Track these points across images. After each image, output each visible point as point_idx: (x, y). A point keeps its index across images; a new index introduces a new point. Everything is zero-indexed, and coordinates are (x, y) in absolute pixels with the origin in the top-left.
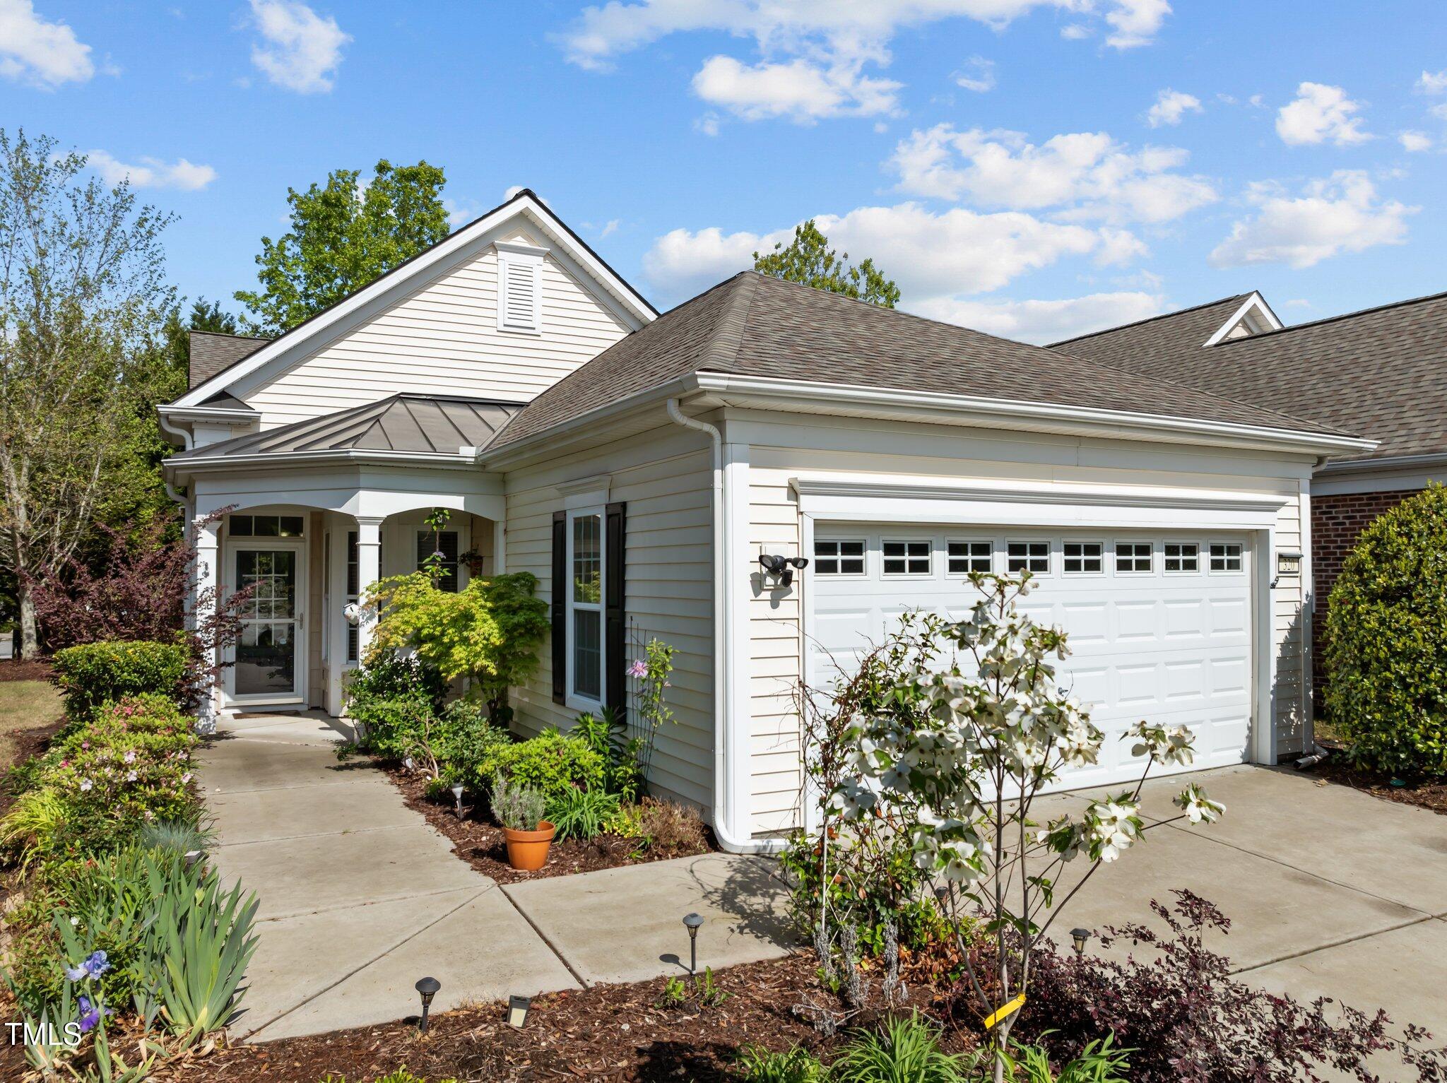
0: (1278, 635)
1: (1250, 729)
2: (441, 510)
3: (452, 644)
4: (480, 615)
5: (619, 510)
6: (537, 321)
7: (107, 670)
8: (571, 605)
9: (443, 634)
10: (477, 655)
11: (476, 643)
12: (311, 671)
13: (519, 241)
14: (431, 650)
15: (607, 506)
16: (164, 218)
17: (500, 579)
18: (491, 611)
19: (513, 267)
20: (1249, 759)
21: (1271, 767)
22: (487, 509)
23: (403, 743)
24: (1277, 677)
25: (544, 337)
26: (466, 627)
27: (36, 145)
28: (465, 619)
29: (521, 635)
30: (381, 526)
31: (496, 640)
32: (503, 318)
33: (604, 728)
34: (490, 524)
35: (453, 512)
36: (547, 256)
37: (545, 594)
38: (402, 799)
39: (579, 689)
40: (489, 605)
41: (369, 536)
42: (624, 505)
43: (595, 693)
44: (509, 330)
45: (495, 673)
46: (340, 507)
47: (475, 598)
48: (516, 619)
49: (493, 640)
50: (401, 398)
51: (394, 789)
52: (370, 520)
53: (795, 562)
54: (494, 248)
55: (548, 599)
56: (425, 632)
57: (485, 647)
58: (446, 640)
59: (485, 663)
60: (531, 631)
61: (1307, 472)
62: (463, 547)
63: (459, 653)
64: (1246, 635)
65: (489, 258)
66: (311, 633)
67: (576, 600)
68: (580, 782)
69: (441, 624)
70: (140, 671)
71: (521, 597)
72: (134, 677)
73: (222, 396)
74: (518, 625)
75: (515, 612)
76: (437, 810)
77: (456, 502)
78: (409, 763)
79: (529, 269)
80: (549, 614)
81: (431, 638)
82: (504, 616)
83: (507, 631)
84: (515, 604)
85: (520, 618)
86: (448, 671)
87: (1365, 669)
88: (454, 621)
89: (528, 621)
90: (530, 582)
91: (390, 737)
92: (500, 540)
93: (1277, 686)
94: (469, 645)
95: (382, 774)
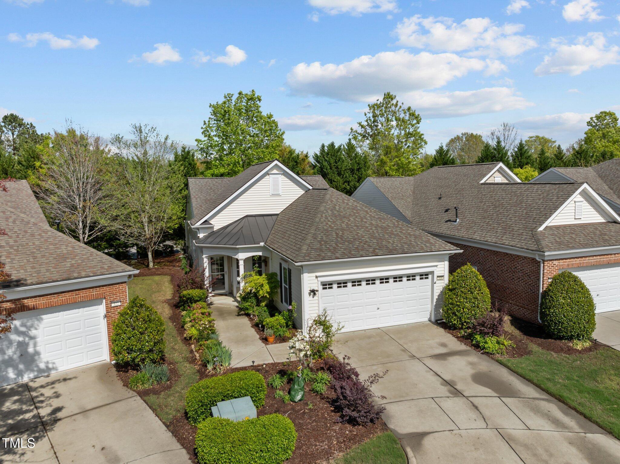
1: (430, 313)
4: (265, 284)
11: (264, 291)
17: (270, 274)
23: (250, 312)
40: (267, 281)
51: (249, 322)
59: (266, 294)
60: (276, 287)
63: (261, 292)
78: (251, 316)
82: (270, 284)
83: (271, 288)
84: (273, 281)
85: (273, 285)
90: (276, 275)
91: (248, 310)
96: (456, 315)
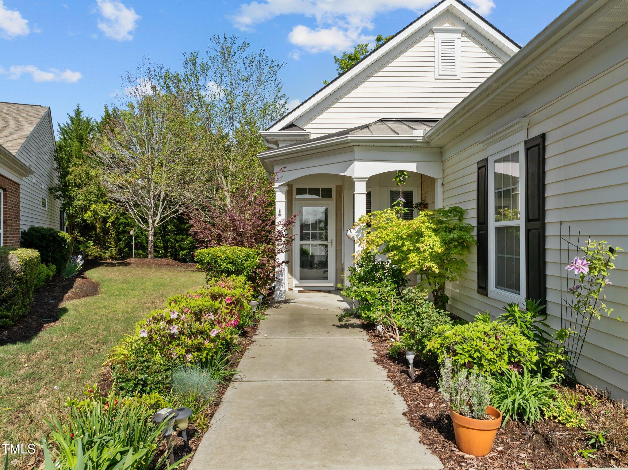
2: (402, 172)
3: (409, 251)
4: (428, 233)
5: (539, 141)
6: (458, 71)
7: (216, 262)
8: (492, 224)
9: (403, 245)
10: (425, 259)
11: (424, 251)
12: (337, 269)
13: (447, 26)
14: (395, 255)
15: (526, 142)
17: (440, 211)
18: (435, 231)
19: (443, 41)
22: (430, 171)
23: (376, 314)
25: (462, 80)
26: (417, 241)
28: (418, 235)
29: (455, 246)
30: (367, 183)
31: (439, 249)
32: (438, 71)
33: (528, 316)
34: (433, 181)
35: (410, 173)
36: (464, 32)
37: (472, 219)
38: (373, 355)
39: (500, 284)
40: (433, 226)
41: (360, 188)
42: (543, 136)
43: (516, 288)
44: (443, 78)
45: (437, 271)
46: (344, 172)
47: (423, 223)
48: (451, 236)
49: (436, 249)
50: (383, 121)
51: (370, 345)
52: (360, 179)
54: (432, 32)
55: (474, 223)
56: (392, 244)
57: (431, 253)
58: (405, 249)
59: (431, 264)
60: (462, 244)
62: (416, 199)
63: (413, 257)
65: (430, 38)
66: (337, 249)
67: (496, 220)
68: (517, 365)
69: (402, 239)
70: (233, 263)
71: (454, 221)
72: (230, 266)
73: (291, 126)
74: (453, 240)
75: (450, 232)
76: (396, 367)
77: (412, 167)
78: (379, 328)
79: (453, 41)
80: (474, 233)
81: (395, 248)
82: (443, 234)
83: (446, 243)
84: (451, 226)
85: (455, 235)
86: (406, 269)
88: (410, 236)
89: (460, 237)
90: (460, 213)
91: (369, 310)
92: (439, 189)
94: (421, 252)
95: (365, 333)
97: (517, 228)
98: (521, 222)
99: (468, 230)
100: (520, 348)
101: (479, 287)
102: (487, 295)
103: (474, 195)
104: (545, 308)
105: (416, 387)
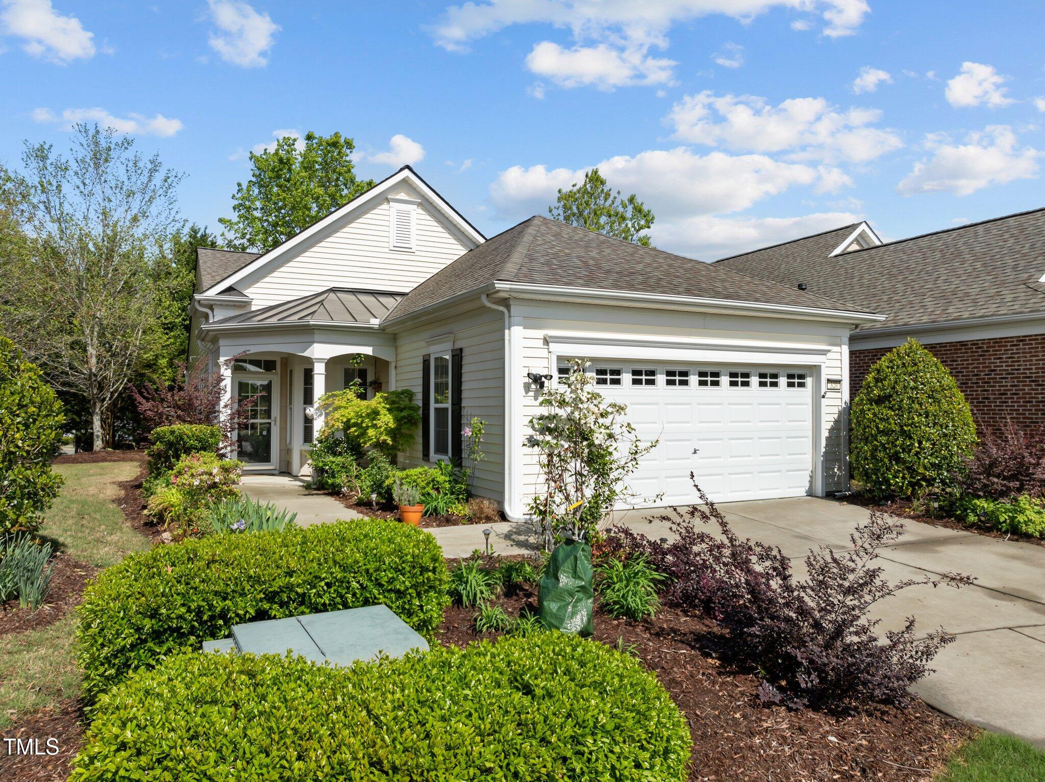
0: (827, 424)
1: (811, 477)
2: (359, 355)
3: (368, 427)
4: (383, 412)
5: (458, 352)
6: (413, 244)
7: (182, 439)
8: (433, 406)
9: (362, 422)
10: (381, 434)
11: (381, 427)
12: (281, 450)
13: (402, 196)
14: (355, 431)
15: (452, 351)
16: (179, 176)
17: (393, 393)
18: (389, 410)
19: (399, 211)
20: (810, 493)
21: (822, 498)
22: (386, 354)
23: (341, 479)
24: (826, 447)
25: (417, 253)
26: (374, 419)
27: (105, 133)
28: (375, 414)
29: (405, 423)
30: (326, 364)
31: (392, 425)
32: (393, 242)
33: (450, 467)
34: (386, 364)
35: (366, 356)
36: (419, 205)
37: (418, 401)
38: (341, 505)
39: (437, 451)
40: (388, 406)
42: (461, 350)
43: (446, 452)
44: (397, 249)
45: (391, 443)
46: (304, 352)
47: (380, 403)
48: (402, 414)
49: (390, 425)
50: (333, 290)
51: (337, 502)
52: (320, 360)
53: (546, 377)
54: (388, 201)
55: (420, 404)
56: (353, 421)
57: (386, 429)
58: (364, 425)
59: (386, 438)
60: (411, 421)
61: (846, 334)
62: (370, 378)
63: (371, 432)
64: (809, 424)
65: (385, 206)
66: (281, 428)
67: (437, 401)
68: (437, 489)
69: (361, 416)
70: (199, 440)
71: (405, 402)
72: (196, 443)
73: (230, 289)
74: (403, 417)
75: (401, 411)
76: (362, 508)
77: (368, 351)
78: (344, 490)
79: (408, 213)
80: (420, 412)
81: (355, 425)
82: (396, 413)
83: (397, 420)
84: (402, 406)
85: (405, 413)
86: (365, 443)
87: (866, 441)
88: (368, 415)
89: (409, 415)
90: (409, 394)
91: (334, 477)
92: (392, 372)
93: (825, 453)
94: (377, 428)
95: (330, 497)
96: (898, 460)
97: (447, 409)
98: (448, 405)
99: (414, 409)
100: (438, 479)
101: (424, 455)
102: (428, 460)
103: (420, 382)
104: (461, 463)
105: (379, 513)
